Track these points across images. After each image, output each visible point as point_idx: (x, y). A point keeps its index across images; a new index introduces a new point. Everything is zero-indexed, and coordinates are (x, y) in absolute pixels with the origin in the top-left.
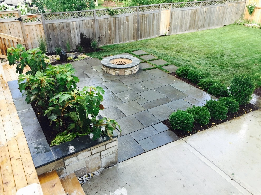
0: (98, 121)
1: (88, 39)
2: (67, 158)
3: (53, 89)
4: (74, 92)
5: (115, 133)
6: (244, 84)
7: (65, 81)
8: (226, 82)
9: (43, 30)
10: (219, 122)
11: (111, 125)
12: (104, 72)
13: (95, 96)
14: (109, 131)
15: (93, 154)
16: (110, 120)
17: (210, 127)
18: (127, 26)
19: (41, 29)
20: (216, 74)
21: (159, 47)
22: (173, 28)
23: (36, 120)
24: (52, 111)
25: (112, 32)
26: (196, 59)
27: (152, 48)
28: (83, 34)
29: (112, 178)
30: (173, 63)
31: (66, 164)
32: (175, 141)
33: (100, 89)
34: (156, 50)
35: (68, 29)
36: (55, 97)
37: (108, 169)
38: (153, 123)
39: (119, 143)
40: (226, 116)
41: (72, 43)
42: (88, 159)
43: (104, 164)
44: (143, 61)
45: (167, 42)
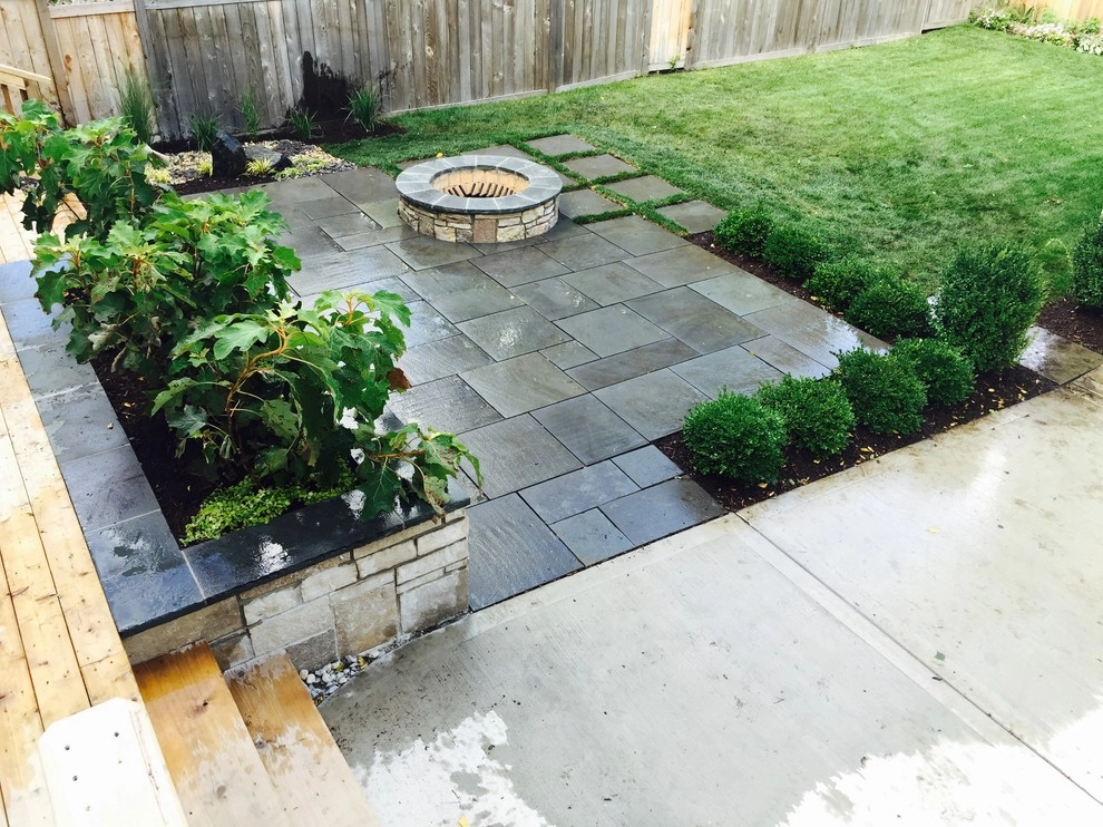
0: (384, 441)
1: (335, 80)
2: (252, 593)
3: (189, 301)
4: (278, 315)
5: (457, 489)
6: (998, 283)
7: (238, 265)
8: (924, 274)
9: (138, 41)
10: (888, 441)
11: (437, 455)
12: (407, 228)
13: (371, 334)
14: (430, 482)
15: (363, 575)
16: (433, 436)
17: (850, 464)
18: (506, 25)
19: (127, 33)
20: (883, 242)
21: (645, 120)
22: (705, 37)
23: (118, 434)
24: (186, 397)
25: (444, 52)
26: (801, 174)
27: (614, 126)
28: (313, 56)
29: (443, 675)
30: (704, 194)
31: (251, 618)
32: (705, 522)
33: (392, 302)
34: (634, 135)
35: (248, 34)
36: (199, 335)
37: (429, 638)
38: (614, 449)
39: (474, 530)
40: (919, 420)
41: (265, 97)
42: (345, 596)
43: (409, 618)
44: (576, 184)
45: (678, 100)
